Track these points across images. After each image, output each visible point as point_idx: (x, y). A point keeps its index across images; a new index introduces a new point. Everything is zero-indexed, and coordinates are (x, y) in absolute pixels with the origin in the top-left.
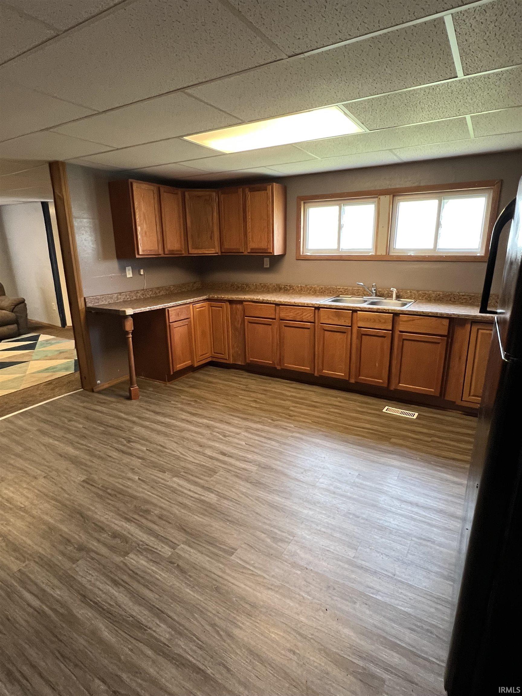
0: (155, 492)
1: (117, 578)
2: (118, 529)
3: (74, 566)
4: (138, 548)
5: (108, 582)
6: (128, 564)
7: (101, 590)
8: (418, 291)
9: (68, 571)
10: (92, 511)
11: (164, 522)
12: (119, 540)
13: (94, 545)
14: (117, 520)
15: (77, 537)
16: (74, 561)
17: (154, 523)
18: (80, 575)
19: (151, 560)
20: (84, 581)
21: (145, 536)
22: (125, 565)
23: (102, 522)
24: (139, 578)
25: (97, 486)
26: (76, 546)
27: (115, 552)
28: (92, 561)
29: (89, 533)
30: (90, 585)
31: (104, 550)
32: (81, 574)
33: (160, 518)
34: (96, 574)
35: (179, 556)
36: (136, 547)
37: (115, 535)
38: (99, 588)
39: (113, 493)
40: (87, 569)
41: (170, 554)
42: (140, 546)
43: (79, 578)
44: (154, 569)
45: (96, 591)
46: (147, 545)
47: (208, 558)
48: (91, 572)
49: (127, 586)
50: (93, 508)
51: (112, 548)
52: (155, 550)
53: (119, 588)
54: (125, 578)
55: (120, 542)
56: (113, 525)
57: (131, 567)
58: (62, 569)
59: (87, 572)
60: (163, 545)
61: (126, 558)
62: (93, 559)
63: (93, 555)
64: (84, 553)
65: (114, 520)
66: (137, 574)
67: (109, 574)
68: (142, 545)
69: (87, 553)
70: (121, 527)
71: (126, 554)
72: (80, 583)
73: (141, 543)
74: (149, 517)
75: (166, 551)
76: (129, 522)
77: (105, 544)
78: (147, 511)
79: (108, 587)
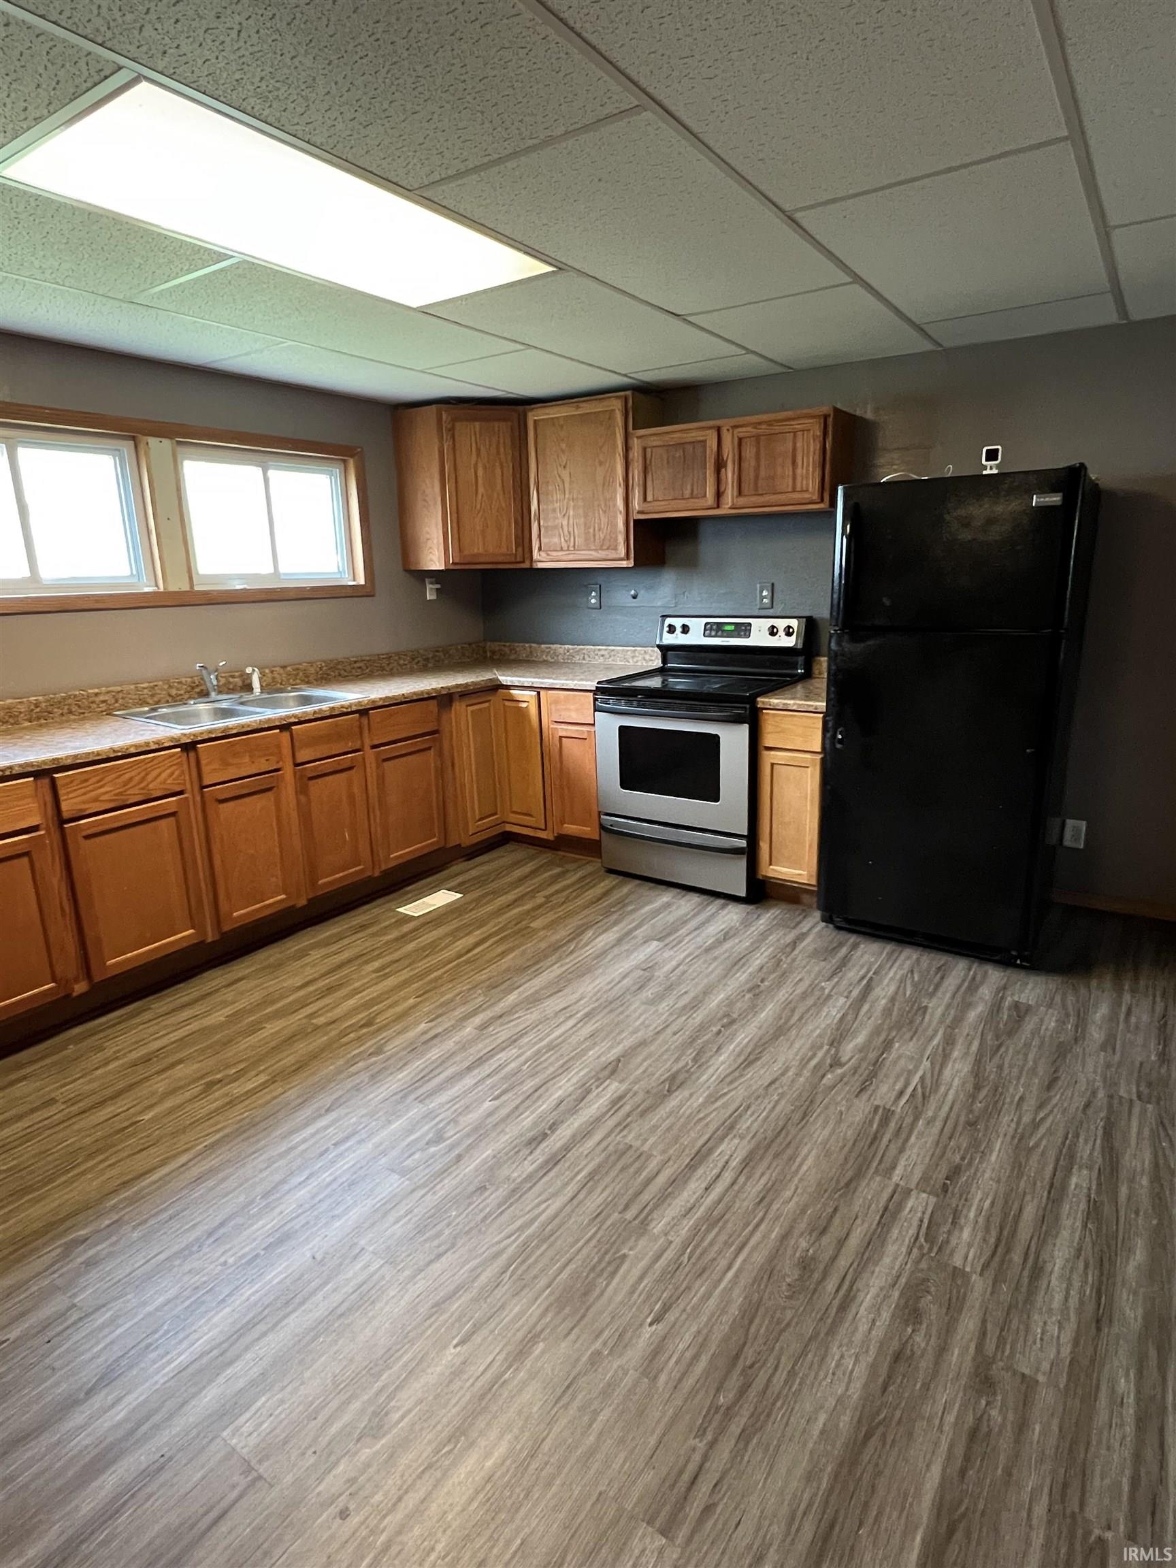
0: (723, 1263)
1: (1026, 1273)
2: (886, 1315)
3: (1041, 1378)
4: (933, 1255)
5: (1044, 1286)
6: (982, 1261)
7: (1068, 1293)
8: (284, 667)
9: (1062, 1386)
10: (834, 1414)
11: (837, 1221)
12: (923, 1300)
13: (960, 1356)
14: (856, 1329)
15: (951, 1418)
16: (1028, 1384)
17: (841, 1242)
18: (1058, 1352)
19: (954, 1223)
20: (1067, 1337)
21: (891, 1249)
22: (986, 1266)
23: (873, 1368)
24: (1005, 1233)
25: (697, 1457)
26: (983, 1402)
27: (962, 1299)
28: (1010, 1340)
29: (926, 1386)
30: (1069, 1319)
31: (968, 1324)
32: (1054, 1350)
33: (824, 1231)
34: (1036, 1317)
35: (925, 1178)
36: (932, 1259)
37: (910, 1313)
38: (1066, 1299)
39: (734, 1381)
40: (1035, 1343)
41: (924, 1195)
42: (925, 1251)
43: (1066, 1351)
44: (972, 1215)
45: (1073, 1302)
46: (917, 1238)
47: (913, 1139)
48: (1039, 1330)
49: (1033, 1249)
50: (822, 1418)
51: (954, 1307)
52: (926, 1221)
53: (1045, 1262)
54: (1017, 1257)
55: (930, 1297)
56: (878, 1333)
57: (987, 1253)
58: (1065, 1404)
59: (1042, 1339)
60: (908, 1209)
61: (968, 1269)
62: (1001, 1342)
63: (990, 1346)
64: (996, 1370)
65: (859, 1336)
66: (998, 1240)
67: (1024, 1289)
68: (921, 1247)
69: (994, 1362)
70: (877, 1309)
71: (957, 1273)
72: (1076, 1343)
73: (915, 1251)
74: (826, 1256)
75: (919, 1205)
76: (855, 1297)
77: (948, 1330)
78: (805, 1265)
79: (1054, 1282)
